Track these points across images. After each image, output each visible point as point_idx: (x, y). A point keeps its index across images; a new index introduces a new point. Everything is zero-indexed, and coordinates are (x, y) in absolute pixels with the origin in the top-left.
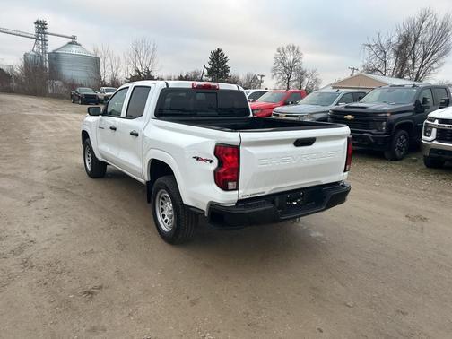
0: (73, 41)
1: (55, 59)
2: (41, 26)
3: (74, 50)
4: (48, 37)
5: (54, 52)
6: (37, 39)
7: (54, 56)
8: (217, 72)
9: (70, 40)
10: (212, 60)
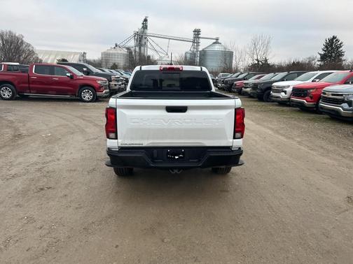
0: (217, 42)
1: (203, 55)
2: (197, 32)
3: (217, 48)
4: (201, 40)
5: (203, 50)
6: (194, 42)
7: (203, 53)
8: (331, 57)
9: (215, 41)
10: (326, 47)
